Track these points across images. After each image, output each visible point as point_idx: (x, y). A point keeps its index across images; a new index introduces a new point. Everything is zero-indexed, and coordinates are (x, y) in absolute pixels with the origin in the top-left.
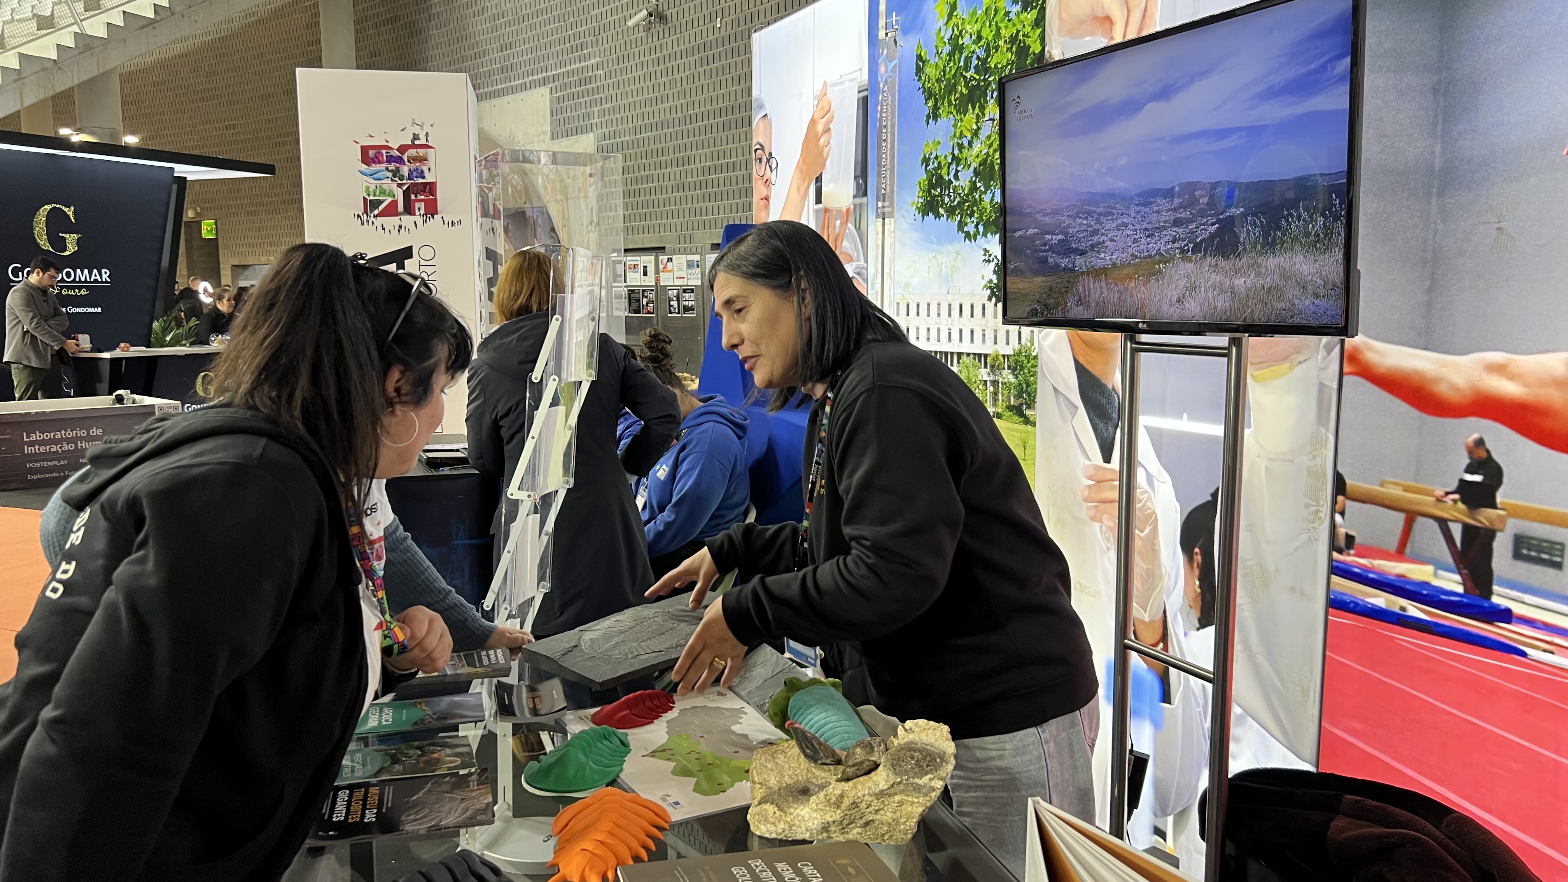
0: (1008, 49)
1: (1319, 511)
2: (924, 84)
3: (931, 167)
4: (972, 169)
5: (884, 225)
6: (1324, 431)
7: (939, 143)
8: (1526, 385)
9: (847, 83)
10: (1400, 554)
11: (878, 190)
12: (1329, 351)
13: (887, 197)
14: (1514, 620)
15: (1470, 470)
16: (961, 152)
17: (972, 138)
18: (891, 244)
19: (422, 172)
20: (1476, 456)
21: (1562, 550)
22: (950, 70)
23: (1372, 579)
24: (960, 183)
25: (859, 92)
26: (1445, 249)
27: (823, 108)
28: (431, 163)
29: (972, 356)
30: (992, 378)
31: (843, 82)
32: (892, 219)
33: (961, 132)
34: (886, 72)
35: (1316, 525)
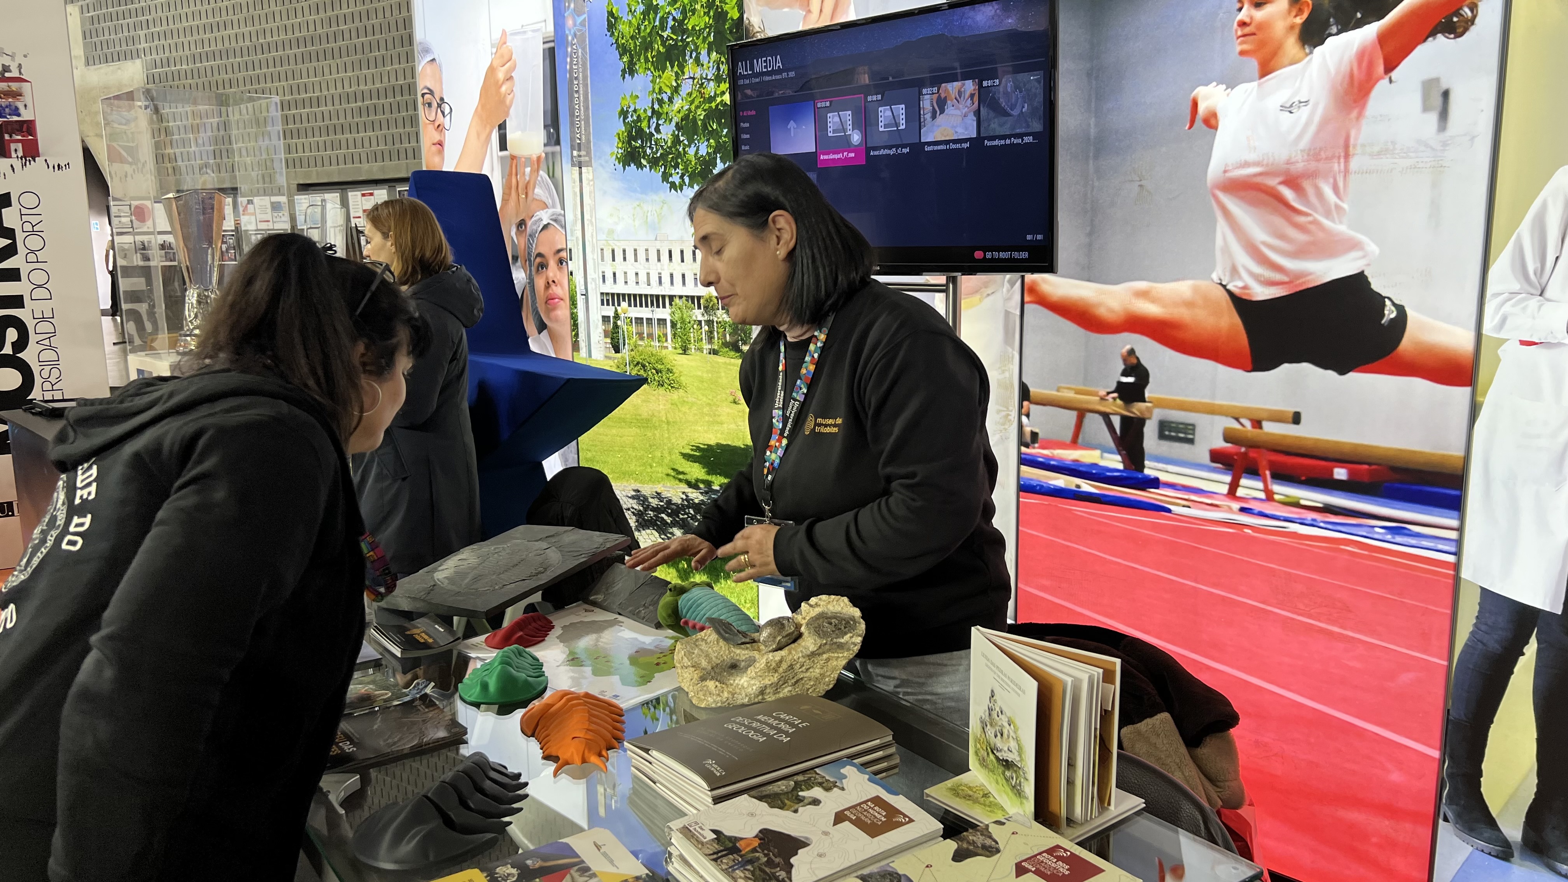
0: (705, 13)
1: (1008, 415)
2: (617, 40)
3: (629, 119)
4: (674, 123)
5: (581, 174)
6: (1010, 350)
7: (637, 97)
8: (1164, 306)
9: (530, 33)
10: (1074, 443)
11: (572, 140)
12: (1012, 284)
13: (582, 147)
14: (1161, 485)
15: (1125, 373)
16: (661, 107)
17: (672, 94)
18: (590, 192)
19: (17, 109)
20: (1128, 363)
21: (1194, 430)
22: (645, 29)
23: (1054, 466)
24: (663, 135)
25: (544, 43)
26: (1100, 202)
27: (502, 56)
28: (28, 98)
29: (684, 298)
30: (706, 318)
31: (525, 32)
32: (590, 168)
33: (660, 89)
34: (575, 25)
35: (1006, 427)
